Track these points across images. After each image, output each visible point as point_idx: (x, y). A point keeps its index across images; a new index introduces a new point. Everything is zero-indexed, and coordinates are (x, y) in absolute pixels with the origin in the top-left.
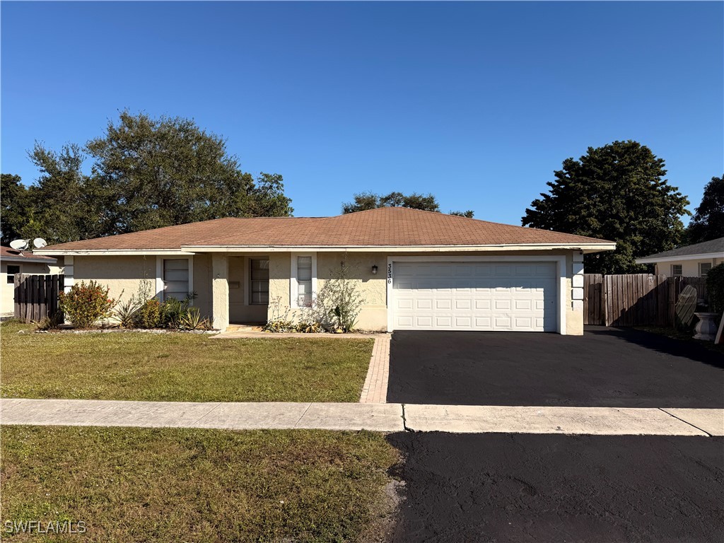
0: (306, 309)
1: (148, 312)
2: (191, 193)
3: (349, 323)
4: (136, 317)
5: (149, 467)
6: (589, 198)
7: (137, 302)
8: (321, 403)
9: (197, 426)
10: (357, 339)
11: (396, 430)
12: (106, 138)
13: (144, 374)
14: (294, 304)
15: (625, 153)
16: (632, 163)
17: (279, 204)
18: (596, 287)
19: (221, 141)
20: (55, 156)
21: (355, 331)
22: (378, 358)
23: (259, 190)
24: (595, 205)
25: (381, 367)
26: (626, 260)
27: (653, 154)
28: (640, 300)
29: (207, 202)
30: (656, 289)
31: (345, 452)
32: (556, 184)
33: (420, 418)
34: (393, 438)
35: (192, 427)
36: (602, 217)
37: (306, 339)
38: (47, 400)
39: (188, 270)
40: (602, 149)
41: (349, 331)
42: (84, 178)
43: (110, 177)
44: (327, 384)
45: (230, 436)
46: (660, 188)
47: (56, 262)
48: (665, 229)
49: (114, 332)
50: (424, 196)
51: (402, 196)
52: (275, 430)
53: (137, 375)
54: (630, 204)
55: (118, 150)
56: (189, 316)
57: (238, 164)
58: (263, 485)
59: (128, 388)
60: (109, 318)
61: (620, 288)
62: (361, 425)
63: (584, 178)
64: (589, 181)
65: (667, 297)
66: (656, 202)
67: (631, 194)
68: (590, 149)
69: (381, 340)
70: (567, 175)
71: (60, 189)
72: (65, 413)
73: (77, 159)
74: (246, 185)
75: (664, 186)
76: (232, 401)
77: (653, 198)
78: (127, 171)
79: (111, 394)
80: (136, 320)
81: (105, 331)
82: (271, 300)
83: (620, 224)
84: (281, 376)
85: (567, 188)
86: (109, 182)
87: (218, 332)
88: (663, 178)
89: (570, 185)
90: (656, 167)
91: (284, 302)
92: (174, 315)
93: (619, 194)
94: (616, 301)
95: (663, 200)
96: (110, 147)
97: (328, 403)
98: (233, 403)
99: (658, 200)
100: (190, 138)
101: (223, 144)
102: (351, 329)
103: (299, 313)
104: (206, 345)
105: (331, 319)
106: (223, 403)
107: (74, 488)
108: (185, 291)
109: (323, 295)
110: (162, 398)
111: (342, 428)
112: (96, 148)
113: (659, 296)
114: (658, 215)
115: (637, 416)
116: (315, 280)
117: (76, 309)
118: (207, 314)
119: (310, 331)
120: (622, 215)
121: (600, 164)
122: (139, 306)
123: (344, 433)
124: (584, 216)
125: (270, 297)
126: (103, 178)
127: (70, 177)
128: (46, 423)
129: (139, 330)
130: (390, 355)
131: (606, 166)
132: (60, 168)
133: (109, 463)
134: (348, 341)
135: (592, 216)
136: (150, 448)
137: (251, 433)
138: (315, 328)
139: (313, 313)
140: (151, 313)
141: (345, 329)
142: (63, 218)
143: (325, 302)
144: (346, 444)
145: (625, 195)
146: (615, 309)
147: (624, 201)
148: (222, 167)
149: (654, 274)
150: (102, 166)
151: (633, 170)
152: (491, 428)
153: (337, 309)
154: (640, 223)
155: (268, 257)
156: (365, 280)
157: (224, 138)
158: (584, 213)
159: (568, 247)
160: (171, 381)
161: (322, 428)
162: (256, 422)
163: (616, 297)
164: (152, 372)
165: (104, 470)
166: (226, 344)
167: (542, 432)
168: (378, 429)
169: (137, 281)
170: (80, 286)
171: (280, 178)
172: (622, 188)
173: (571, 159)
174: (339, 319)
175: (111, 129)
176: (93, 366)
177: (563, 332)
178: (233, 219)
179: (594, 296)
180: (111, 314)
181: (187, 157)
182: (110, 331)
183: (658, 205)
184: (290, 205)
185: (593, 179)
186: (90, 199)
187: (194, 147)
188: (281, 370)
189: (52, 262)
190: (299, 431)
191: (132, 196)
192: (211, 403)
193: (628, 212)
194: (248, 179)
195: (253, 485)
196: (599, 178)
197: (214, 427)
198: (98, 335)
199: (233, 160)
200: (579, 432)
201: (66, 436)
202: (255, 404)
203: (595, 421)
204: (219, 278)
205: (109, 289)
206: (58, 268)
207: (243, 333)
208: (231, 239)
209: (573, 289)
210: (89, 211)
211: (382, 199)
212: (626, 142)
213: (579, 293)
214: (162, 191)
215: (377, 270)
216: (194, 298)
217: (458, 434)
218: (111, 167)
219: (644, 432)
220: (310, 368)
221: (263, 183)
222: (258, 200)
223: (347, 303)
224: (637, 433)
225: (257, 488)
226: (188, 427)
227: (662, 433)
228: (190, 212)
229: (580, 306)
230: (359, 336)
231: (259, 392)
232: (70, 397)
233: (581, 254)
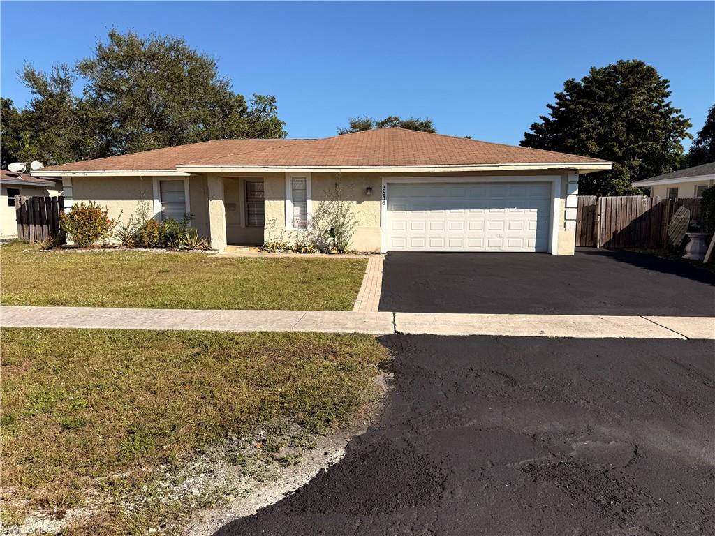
0: (302, 231)
1: (147, 232)
2: (184, 115)
3: (344, 244)
4: (136, 237)
5: (154, 362)
6: (589, 121)
7: (137, 222)
8: (316, 312)
9: (199, 329)
10: (352, 259)
11: (387, 332)
12: (95, 58)
13: (147, 286)
14: (289, 225)
15: (630, 73)
16: (636, 84)
17: (272, 127)
18: (590, 210)
19: (212, 61)
20: (45, 77)
21: (349, 252)
22: (371, 275)
23: (252, 113)
24: (594, 128)
25: (374, 282)
26: (623, 185)
27: (658, 74)
28: (633, 222)
29: (200, 125)
30: (650, 211)
31: (338, 350)
32: (556, 106)
33: (409, 323)
34: (383, 340)
35: (194, 329)
36: (601, 140)
37: (301, 259)
38: (56, 307)
39: (184, 191)
40: (606, 69)
41: (344, 252)
42: (77, 99)
43: (102, 99)
44: (321, 295)
45: (231, 337)
46: (662, 110)
47: (54, 186)
48: (665, 153)
49: (116, 251)
50: (422, 120)
51: (398, 120)
52: (273, 333)
53: (140, 287)
54: (631, 127)
55: (109, 70)
56: (188, 236)
57: (230, 85)
58: (262, 376)
59: (132, 298)
60: (110, 238)
61: (614, 210)
62: (354, 329)
63: (585, 101)
64: (589, 103)
65: (660, 220)
66: (657, 125)
67: (632, 117)
68: (593, 69)
69: (374, 259)
70: (568, 97)
71: (54, 112)
72: (73, 318)
73: (68, 80)
74: (239, 107)
75: (667, 108)
76: (232, 309)
77: (655, 121)
78: (119, 93)
79: (116, 302)
80: (137, 241)
81: (107, 250)
82: (266, 222)
83: (619, 148)
84: (278, 289)
85: (568, 110)
86: (102, 104)
87: (217, 252)
88: (666, 100)
89: (571, 107)
90: (661, 88)
91: (280, 222)
92: (173, 235)
93: (620, 116)
94: (609, 223)
95: (665, 123)
96: (101, 67)
97: (322, 312)
98: (233, 311)
99: (660, 123)
100: (180, 57)
101: (215, 64)
102: (345, 250)
103: (294, 234)
104: (205, 263)
105: (326, 240)
106: (224, 310)
107: (87, 378)
108: (182, 212)
109: (318, 216)
110: (165, 306)
111: (336, 331)
112: (86, 68)
113: (653, 219)
114: (659, 139)
115: (619, 323)
116: (309, 202)
117: (77, 229)
118: (205, 234)
119: (306, 252)
120: (622, 138)
121: (601, 85)
122: (138, 227)
123: (337, 335)
124: (583, 140)
125: (266, 218)
126: (96, 100)
127: (62, 99)
128: (57, 326)
129: (140, 249)
130: (383, 273)
131: (609, 87)
132: (52, 90)
133: (117, 359)
134: (343, 260)
135: (591, 139)
136: (155, 346)
137: (252, 335)
138: (311, 249)
139: (309, 235)
140: (150, 234)
141: (340, 250)
142: (58, 142)
143: (320, 223)
144: (340, 343)
145: (626, 118)
146: (608, 231)
147: (625, 123)
148: (214, 88)
149: (649, 196)
150: (94, 87)
151: (637, 91)
152: (476, 331)
153: (332, 229)
154: (639, 147)
155: (263, 178)
156: (359, 202)
157: (215, 58)
158: (583, 136)
159: (564, 167)
160: (172, 292)
161: (317, 331)
162: (255, 326)
163: (609, 219)
164: (154, 285)
165: (113, 364)
166: (225, 262)
167: (525, 335)
168: (369, 332)
169: (136, 202)
170: (79, 206)
171: (273, 99)
172: (624, 110)
173: (573, 79)
174: (334, 240)
175: (100, 48)
176: (97, 279)
177: (554, 252)
178: (227, 141)
179: (587, 218)
180: (112, 234)
181: (179, 77)
182: (112, 250)
183: (660, 128)
184: (284, 128)
185: (594, 101)
186: (84, 122)
187: (185, 67)
188: (278, 284)
189: (49, 185)
190: (295, 333)
191: (126, 118)
192: (212, 310)
193: (628, 136)
194: (241, 101)
195: (253, 376)
196: (601, 100)
197: (215, 329)
198: (100, 254)
199: (225, 81)
200: (561, 335)
201: (76, 336)
202: (253, 311)
203: (578, 326)
204: (214, 199)
205: (108, 210)
206: (57, 191)
207: (240, 252)
208: (226, 159)
209: (566, 209)
210: (83, 135)
211: (378, 124)
212: (631, 61)
213: (573, 214)
214: (155, 114)
215: (371, 191)
216: (191, 218)
217: (445, 336)
218: (103, 88)
219: (623, 336)
220: (306, 282)
221: (256, 105)
222: (251, 122)
223: (342, 225)
224: (617, 336)
225: (256, 379)
226: (191, 329)
227: (642, 337)
228: (185, 135)
229: (572, 226)
230: (353, 257)
231: (257, 302)
232: (76, 304)
233: (577, 174)
